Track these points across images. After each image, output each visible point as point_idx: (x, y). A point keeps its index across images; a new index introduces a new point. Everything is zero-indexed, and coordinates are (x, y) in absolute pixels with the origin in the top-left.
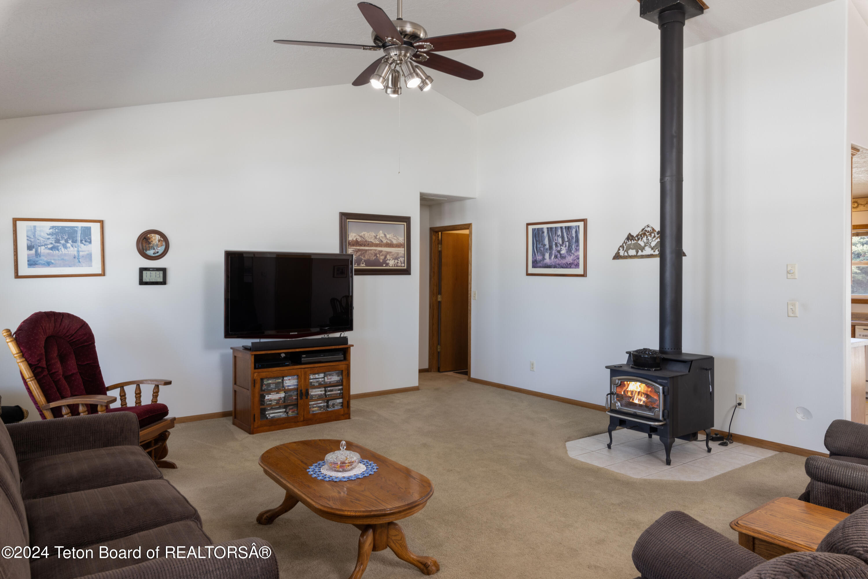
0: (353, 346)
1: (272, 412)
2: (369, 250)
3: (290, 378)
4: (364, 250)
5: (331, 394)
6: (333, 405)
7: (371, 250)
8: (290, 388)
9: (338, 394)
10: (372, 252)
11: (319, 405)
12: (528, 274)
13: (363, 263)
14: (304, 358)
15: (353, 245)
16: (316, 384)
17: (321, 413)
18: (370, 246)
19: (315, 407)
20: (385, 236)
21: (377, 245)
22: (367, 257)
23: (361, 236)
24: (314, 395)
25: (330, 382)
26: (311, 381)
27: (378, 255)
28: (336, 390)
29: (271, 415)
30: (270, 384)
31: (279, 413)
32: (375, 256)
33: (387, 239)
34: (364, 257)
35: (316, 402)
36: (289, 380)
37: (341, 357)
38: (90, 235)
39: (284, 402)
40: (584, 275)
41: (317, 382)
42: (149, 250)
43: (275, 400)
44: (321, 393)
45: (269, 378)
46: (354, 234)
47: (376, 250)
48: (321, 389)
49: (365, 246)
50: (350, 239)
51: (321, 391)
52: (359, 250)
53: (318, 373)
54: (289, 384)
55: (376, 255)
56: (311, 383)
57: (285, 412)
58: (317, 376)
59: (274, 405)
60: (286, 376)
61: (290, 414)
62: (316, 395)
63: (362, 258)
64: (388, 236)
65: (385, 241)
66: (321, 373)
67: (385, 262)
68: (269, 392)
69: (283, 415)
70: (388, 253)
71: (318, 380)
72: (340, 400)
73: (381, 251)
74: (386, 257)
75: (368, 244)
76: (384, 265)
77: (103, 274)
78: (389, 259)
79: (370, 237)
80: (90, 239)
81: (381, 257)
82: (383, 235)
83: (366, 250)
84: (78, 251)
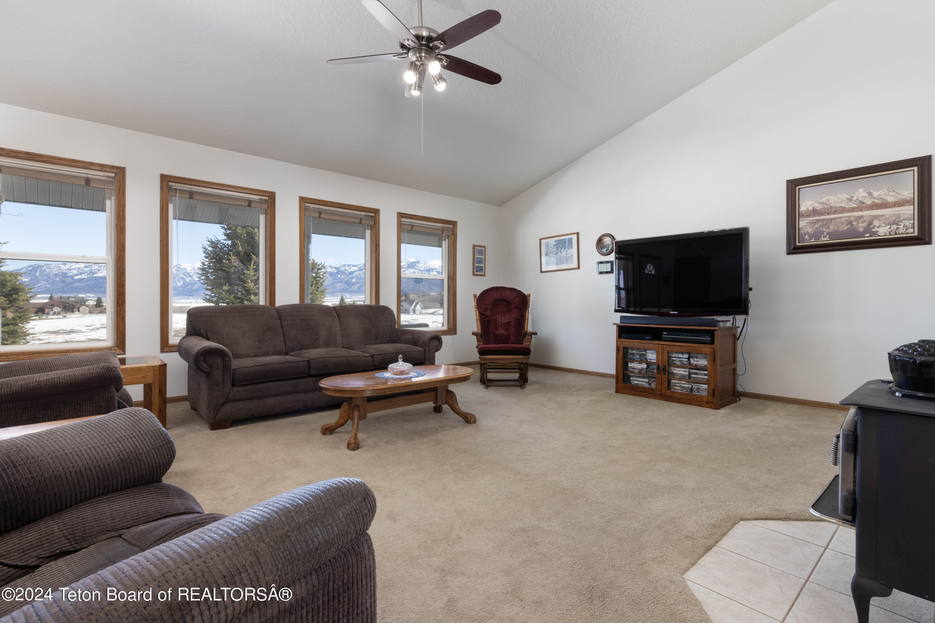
1: (636, 379)
2: (836, 218)
3: (653, 352)
4: (828, 219)
5: (696, 378)
6: (698, 389)
7: (840, 218)
8: (652, 361)
9: (704, 379)
10: (843, 220)
11: (683, 385)
13: (824, 237)
14: (665, 335)
15: (808, 216)
16: (678, 363)
17: (680, 393)
18: (839, 213)
19: (678, 386)
20: (870, 194)
21: (852, 210)
22: (832, 228)
23: (822, 203)
24: (677, 374)
25: (696, 365)
26: (674, 359)
27: (855, 223)
28: (701, 374)
29: (635, 382)
30: (634, 354)
31: (642, 382)
32: (847, 225)
33: (875, 198)
34: (828, 228)
35: (679, 382)
36: (651, 354)
37: (709, 339)
38: (572, 243)
39: (646, 372)
41: (680, 361)
42: (603, 249)
43: (637, 369)
44: (684, 373)
45: (633, 349)
46: (810, 203)
47: (849, 217)
48: (685, 370)
49: (828, 214)
50: (803, 208)
51: (685, 371)
52: (818, 221)
53: (682, 353)
54: (652, 358)
55: (850, 223)
56: (674, 360)
57: (648, 382)
58: (680, 356)
59: (636, 373)
60: (649, 350)
61: (653, 385)
62: (679, 374)
63: (824, 229)
64: (876, 194)
65: (868, 202)
66: (686, 353)
67: (868, 229)
68: (633, 361)
69: (647, 385)
70: (875, 217)
71: (680, 359)
72: (705, 386)
73: (862, 217)
74: (871, 223)
75: (836, 211)
76: (868, 235)
78: (877, 225)
79: (839, 201)
80: (572, 245)
81: (861, 225)
82: (865, 194)
83: (831, 220)
84: (567, 254)
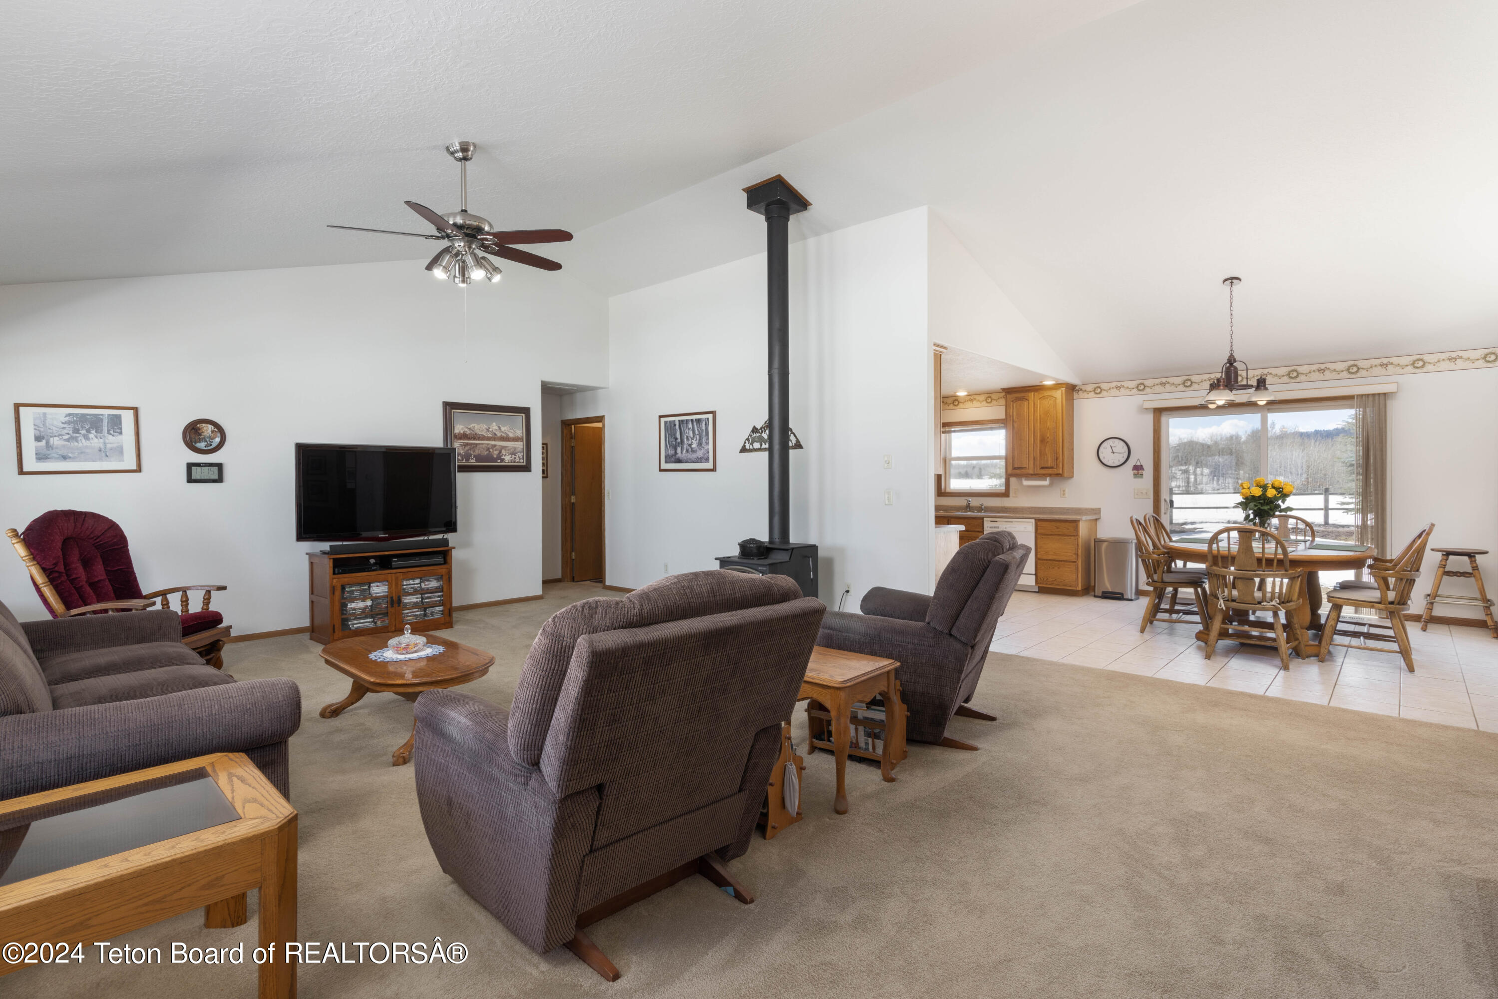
0: (454, 548)
1: (356, 622)
2: (479, 444)
3: (379, 584)
4: (474, 444)
5: (429, 602)
6: (432, 614)
7: (483, 444)
8: (378, 595)
9: (437, 601)
10: (484, 446)
11: (414, 614)
12: (661, 470)
13: (472, 459)
14: (395, 561)
15: (460, 439)
16: (411, 591)
17: (417, 622)
18: (482, 440)
19: (410, 616)
20: (500, 428)
21: (489, 439)
22: (477, 452)
23: (470, 429)
24: (408, 603)
25: (428, 589)
26: (405, 587)
27: (491, 450)
28: (435, 597)
29: (355, 626)
30: (354, 591)
31: (365, 623)
32: (487, 451)
33: (502, 432)
34: (474, 451)
35: (411, 611)
36: (377, 586)
37: (441, 559)
38: (120, 424)
39: (371, 611)
40: (714, 470)
41: (412, 588)
42: (200, 442)
43: (360, 609)
44: (417, 600)
45: (351, 585)
46: (461, 427)
47: (488, 444)
48: (417, 596)
49: (474, 439)
50: (456, 431)
51: (417, 598)
52: (468, 444)
53: (413, 579)
54: (378, 591)
55: (488, 449)
56: (405, 589)
57: (373, 622)
58: (411, 582)
59: (359, 615)
60: (373, 583)
61: (379, 623)
62: (411, 603)
63: (472, 452)
64: (503, 429)
65: (499, 434)
66: (417, 578)
67: (499, 457)
68: (352, 600)
69: (371, 625)
70: (503, 447)
71: (412, 586)
72: (441, 608)
73: (495, 446)
74: (500, 452)
75: (479, 438)
76: (499, 461)
77: (139, 470)
78: (504, 454)
79: (481, 429)
80: (121, 429)
81: (495, 452)
82: (497, 428)
83: (476, 444)
84: (105, 443)
